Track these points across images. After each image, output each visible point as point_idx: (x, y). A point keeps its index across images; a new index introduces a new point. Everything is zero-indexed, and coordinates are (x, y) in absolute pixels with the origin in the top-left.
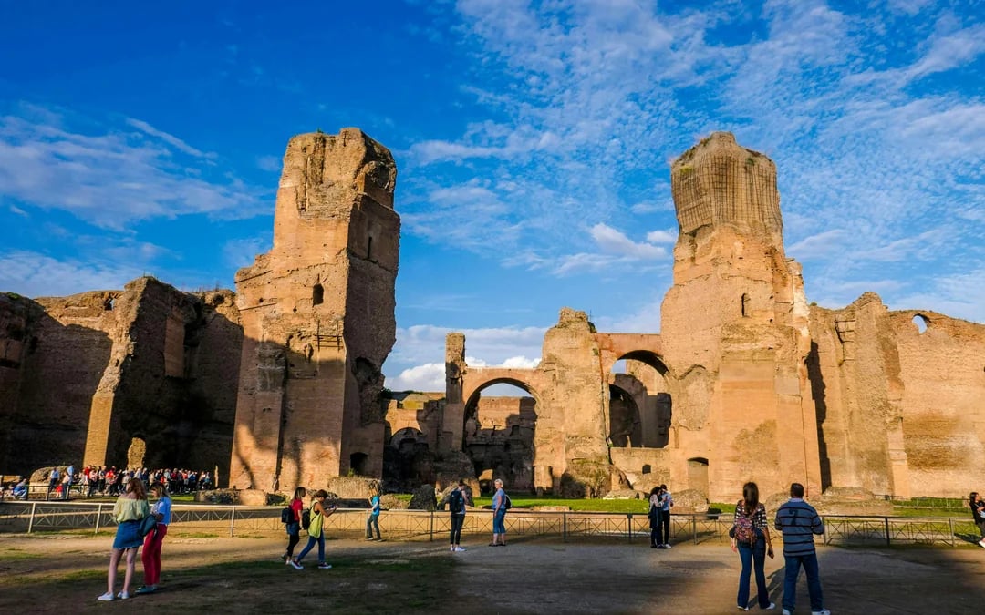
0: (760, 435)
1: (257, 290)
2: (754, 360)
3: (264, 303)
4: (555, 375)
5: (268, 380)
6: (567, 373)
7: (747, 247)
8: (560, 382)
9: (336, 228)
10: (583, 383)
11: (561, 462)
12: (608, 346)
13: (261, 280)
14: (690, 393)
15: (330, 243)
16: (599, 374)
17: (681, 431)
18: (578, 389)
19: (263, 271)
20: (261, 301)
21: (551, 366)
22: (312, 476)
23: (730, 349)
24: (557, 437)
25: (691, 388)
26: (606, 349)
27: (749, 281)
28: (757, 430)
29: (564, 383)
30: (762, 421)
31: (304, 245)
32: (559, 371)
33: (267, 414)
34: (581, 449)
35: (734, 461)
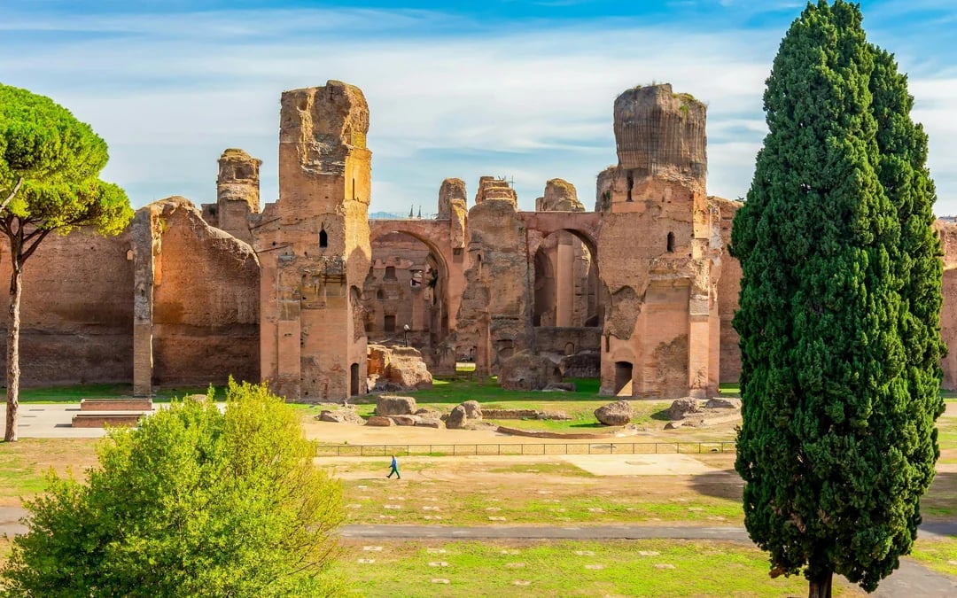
0: (674, 346)
1: (270, 234)
2: (674, 287)
3: (276, 246)
4: (479, 256)
5: (287, 311)
6: (492, 254)
7: (675, 193)
8: (485, 263)
9: (335, 182)
10: (509, 264)
11: (486, 342)
12: (534, 226)
13: (271, 227)
14: (620, 308)
15: (330, 195)
16: (524, 255)
17: (612, 339)
18: (503, 271)
19: (271, 219)
20: (274, 244)
21: (477, 246)
22: (326, 386)
23: (657, 278)
24: (481, 318)
25: (622, 305)
26: (532, 229)
27: (675, 222)
28: (673, 342)
29: (489, 264)
30: (677, 336)
31: (309, 198)
32: (484, 251)
33: (288, 338)
34: (507, 330)
35: (653, 366)
